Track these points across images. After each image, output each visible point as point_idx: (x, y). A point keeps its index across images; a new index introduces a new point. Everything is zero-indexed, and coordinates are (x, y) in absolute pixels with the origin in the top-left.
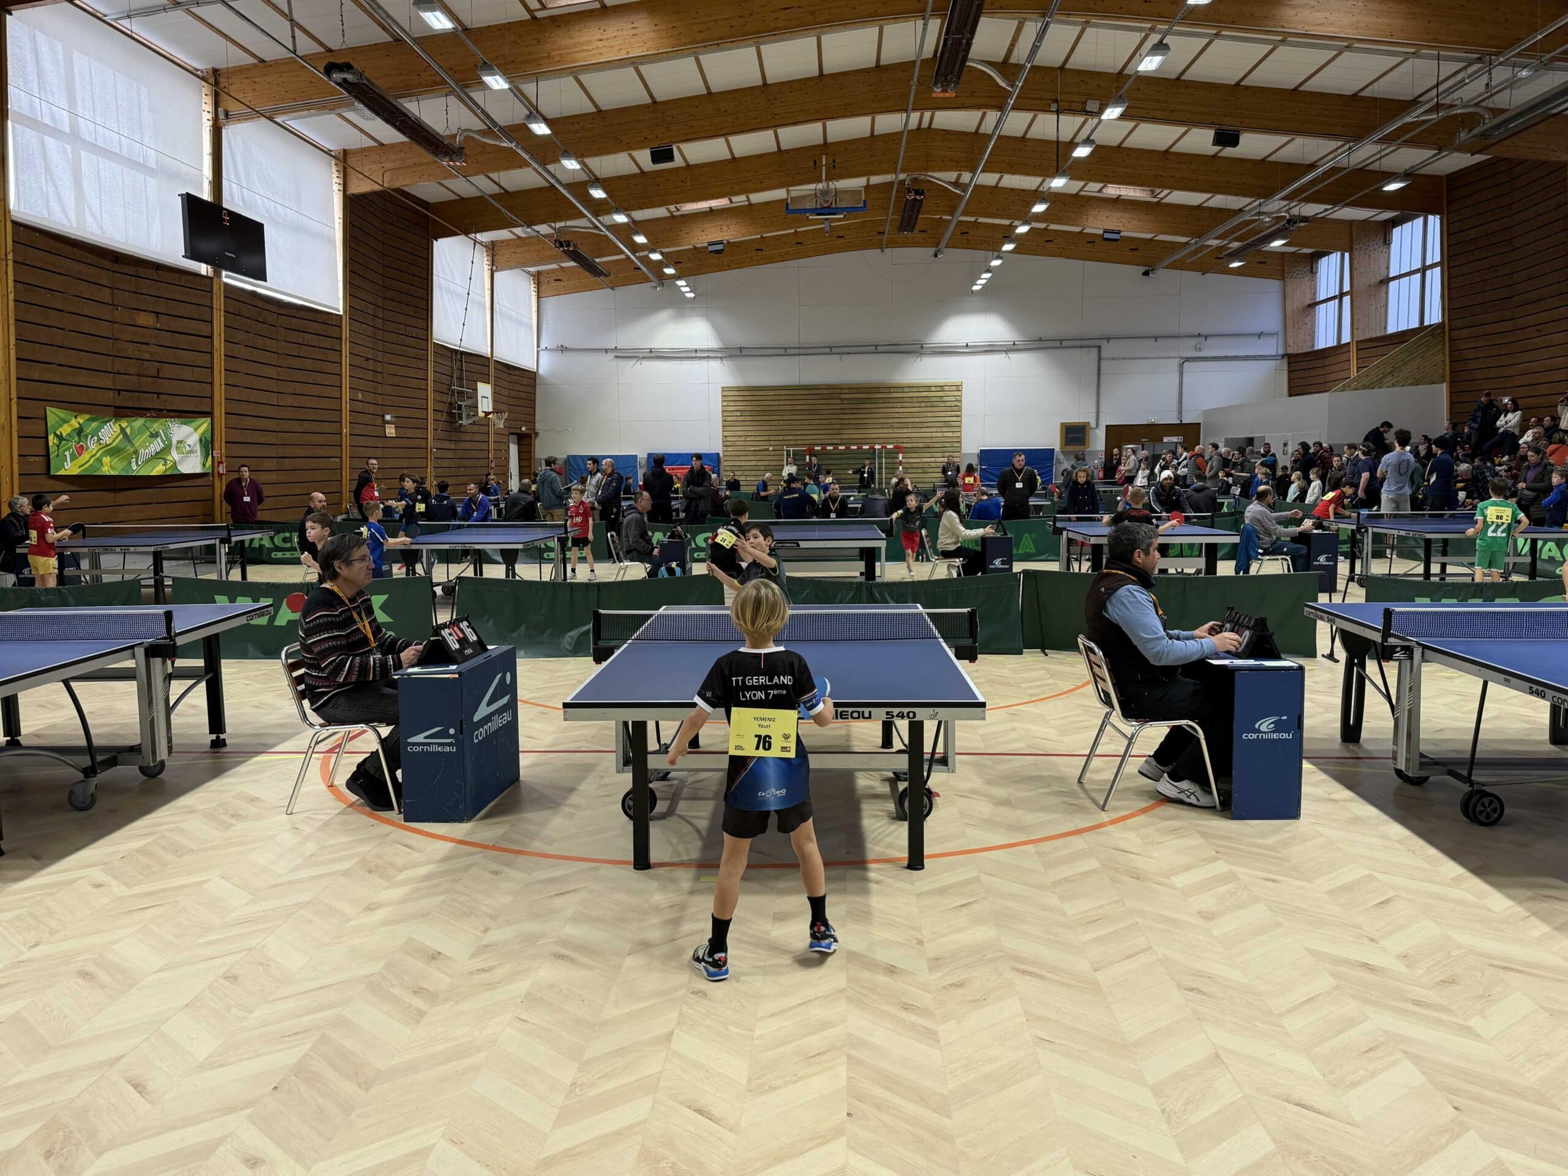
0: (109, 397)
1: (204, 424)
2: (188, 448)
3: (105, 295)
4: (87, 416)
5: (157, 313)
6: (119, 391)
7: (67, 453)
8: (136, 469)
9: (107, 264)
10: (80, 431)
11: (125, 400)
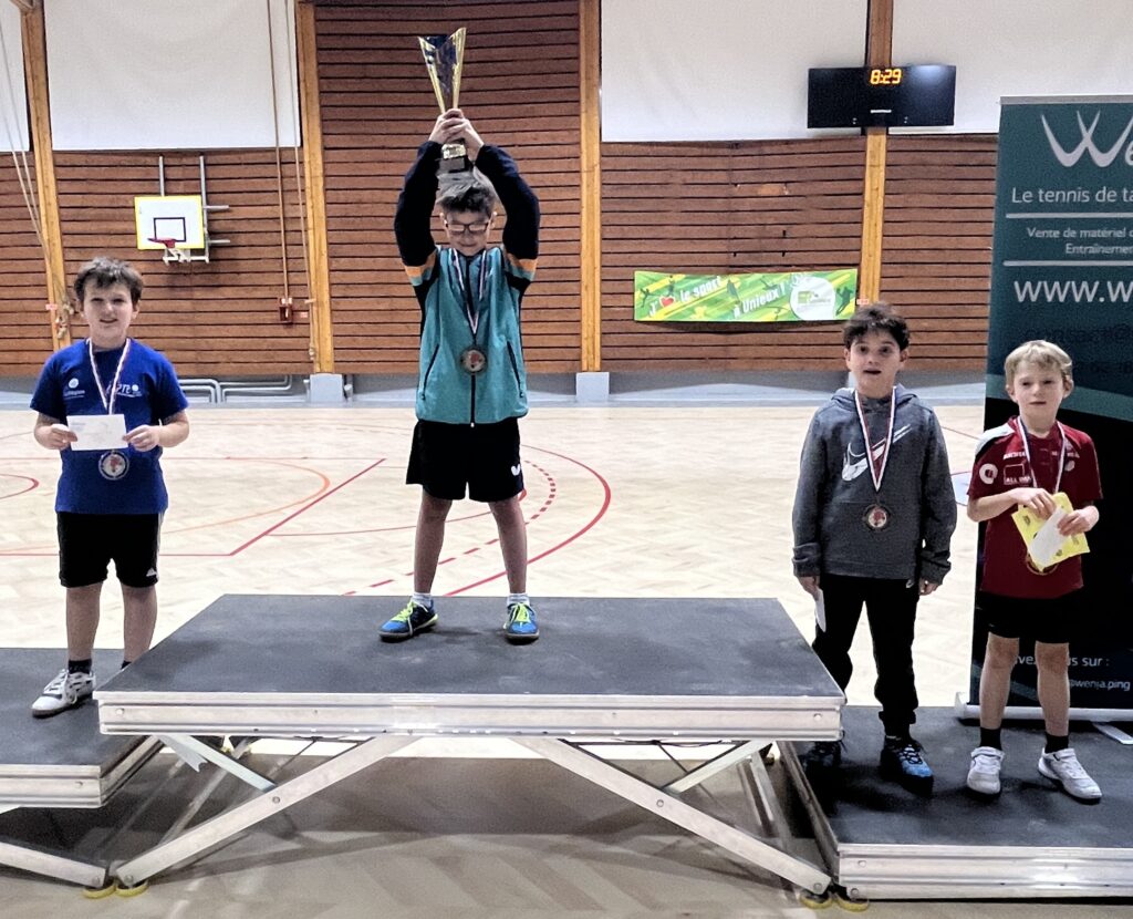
0: (723, 259)
1: (847, 276)
2: (813, 298)
3: (722, 177)
4: (684, 276)
5: (786, 182)
6: (735, 253)
7: (653, 305)
8: (738, 317)
9: (726, 151)
10: (671, 288)
11: (741, 259)
